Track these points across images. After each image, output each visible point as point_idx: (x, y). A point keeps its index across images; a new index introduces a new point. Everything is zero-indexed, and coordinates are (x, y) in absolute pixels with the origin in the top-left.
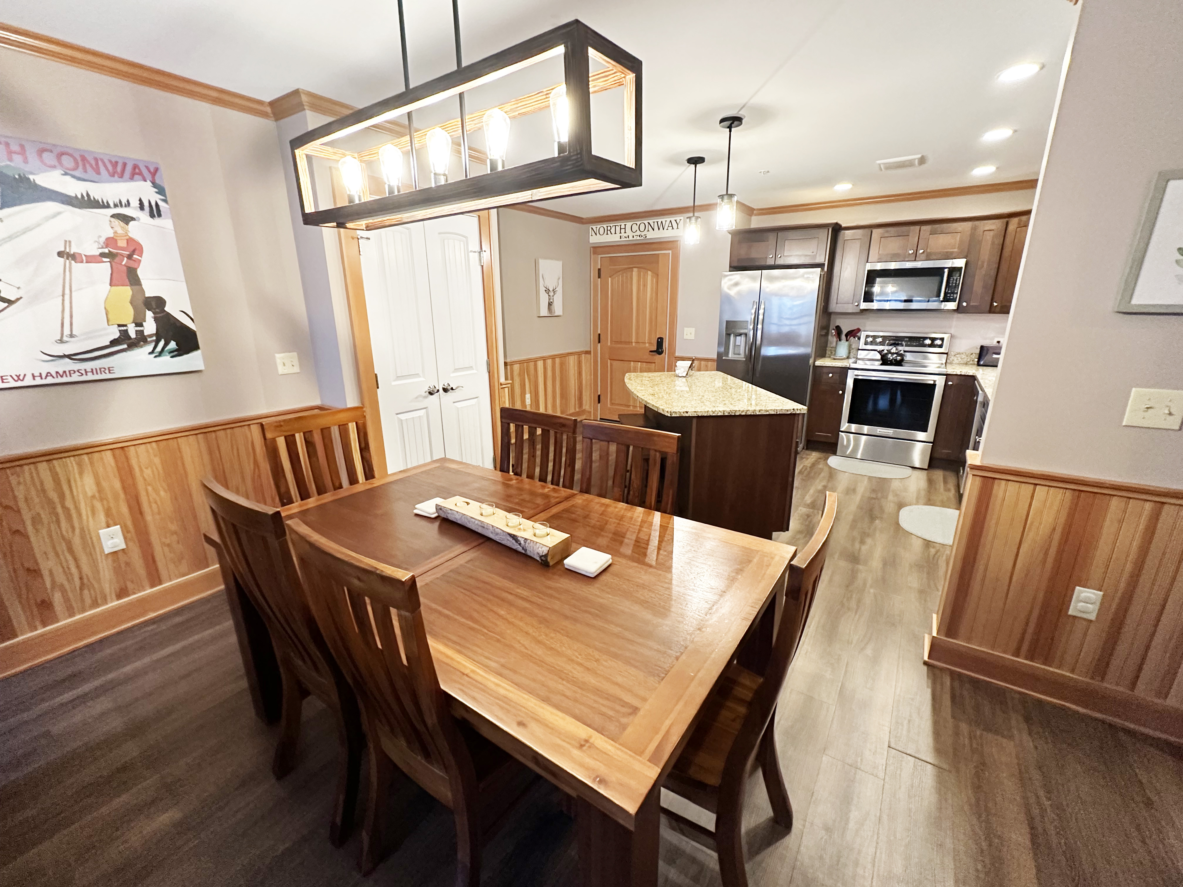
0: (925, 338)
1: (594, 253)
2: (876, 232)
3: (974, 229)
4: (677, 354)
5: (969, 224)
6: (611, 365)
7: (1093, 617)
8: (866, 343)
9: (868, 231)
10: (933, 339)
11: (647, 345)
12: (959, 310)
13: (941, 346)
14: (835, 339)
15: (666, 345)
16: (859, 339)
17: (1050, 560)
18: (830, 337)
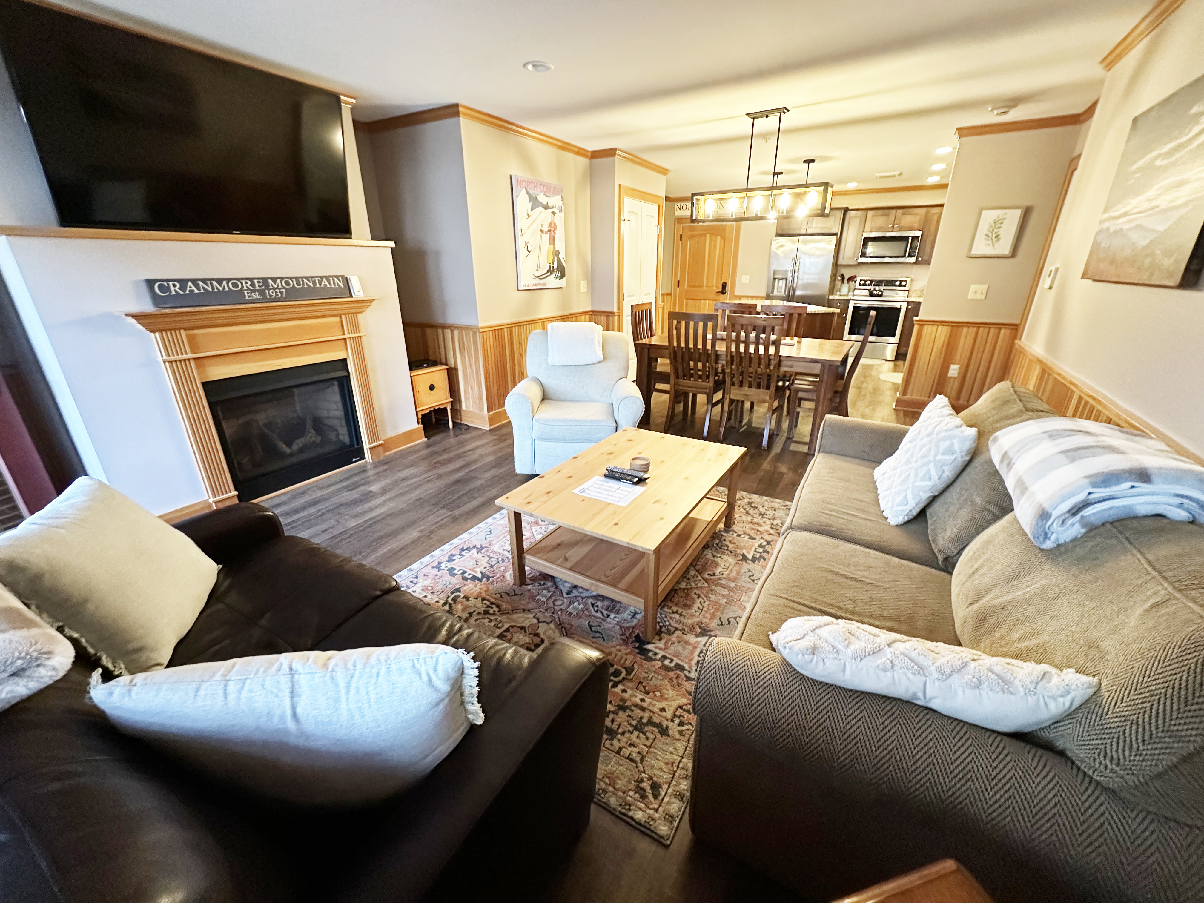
0: (896, 281)
1: (678, 223)
2: (870, 213)
3: (927, 212)
4: (736, 294)
5: (924, 210)
6: (687, 303)
7: (956, 376)
8: (860, 285)
9: (864, 212)
10: (901, 282)
11: (714, 288)
12: (916, 262)
13: (905, 286)
14: (840, 283)
15: (728, 288)
16: (855, 282)
17: (943, 356)
18: (837, 282)
